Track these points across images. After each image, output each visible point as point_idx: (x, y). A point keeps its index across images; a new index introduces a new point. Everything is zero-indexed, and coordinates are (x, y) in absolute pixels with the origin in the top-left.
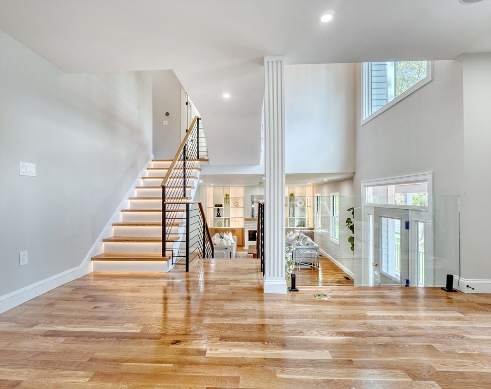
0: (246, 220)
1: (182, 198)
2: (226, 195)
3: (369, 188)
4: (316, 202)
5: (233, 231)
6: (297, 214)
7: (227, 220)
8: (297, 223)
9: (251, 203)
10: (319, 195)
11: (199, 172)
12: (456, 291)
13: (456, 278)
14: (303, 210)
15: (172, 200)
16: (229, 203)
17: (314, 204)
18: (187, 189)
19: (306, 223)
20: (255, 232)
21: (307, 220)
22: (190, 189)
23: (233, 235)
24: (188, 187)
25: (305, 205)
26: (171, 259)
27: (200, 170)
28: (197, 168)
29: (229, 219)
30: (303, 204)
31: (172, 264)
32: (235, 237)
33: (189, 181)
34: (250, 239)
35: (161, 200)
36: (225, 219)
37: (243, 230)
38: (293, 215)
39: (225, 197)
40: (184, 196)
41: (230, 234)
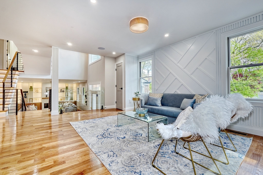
0: (43, 98)
1: (10, 88)
2: (31, 87)
3: (91, 85)
4: (77, 90)
5: (35, 104)
6: (69, 95)
7: (31, 99)
8: (69, 99)
9: (45, 91)
10: (78, 87)
11: (18, 76)
12: (103, 109)
13: (103, 106)
14: (72, 93)
15: (7, 88)
16: (32, 90)
17: (77, 91)
18: (13, 84)
19: (73, 99)
20: (48, 104)
21: (73, 97)
22: (14, 84)
23: (35, 106)
24: (13, 83)
25: (73, 91)
26: (8, 111)
27: (19, 75)
28: (17, 75)
29: (32, 99)
30: (72, 91)
31: (8, 113)
32: (37, 107)
33: (14, 81)
34: (45, 107)
35: (2, 88)
36: (30, 99)
37: (41, 104)
38: (68, 96)
39: (30, 88)
40: (12, 86)
41: (34, 105)
